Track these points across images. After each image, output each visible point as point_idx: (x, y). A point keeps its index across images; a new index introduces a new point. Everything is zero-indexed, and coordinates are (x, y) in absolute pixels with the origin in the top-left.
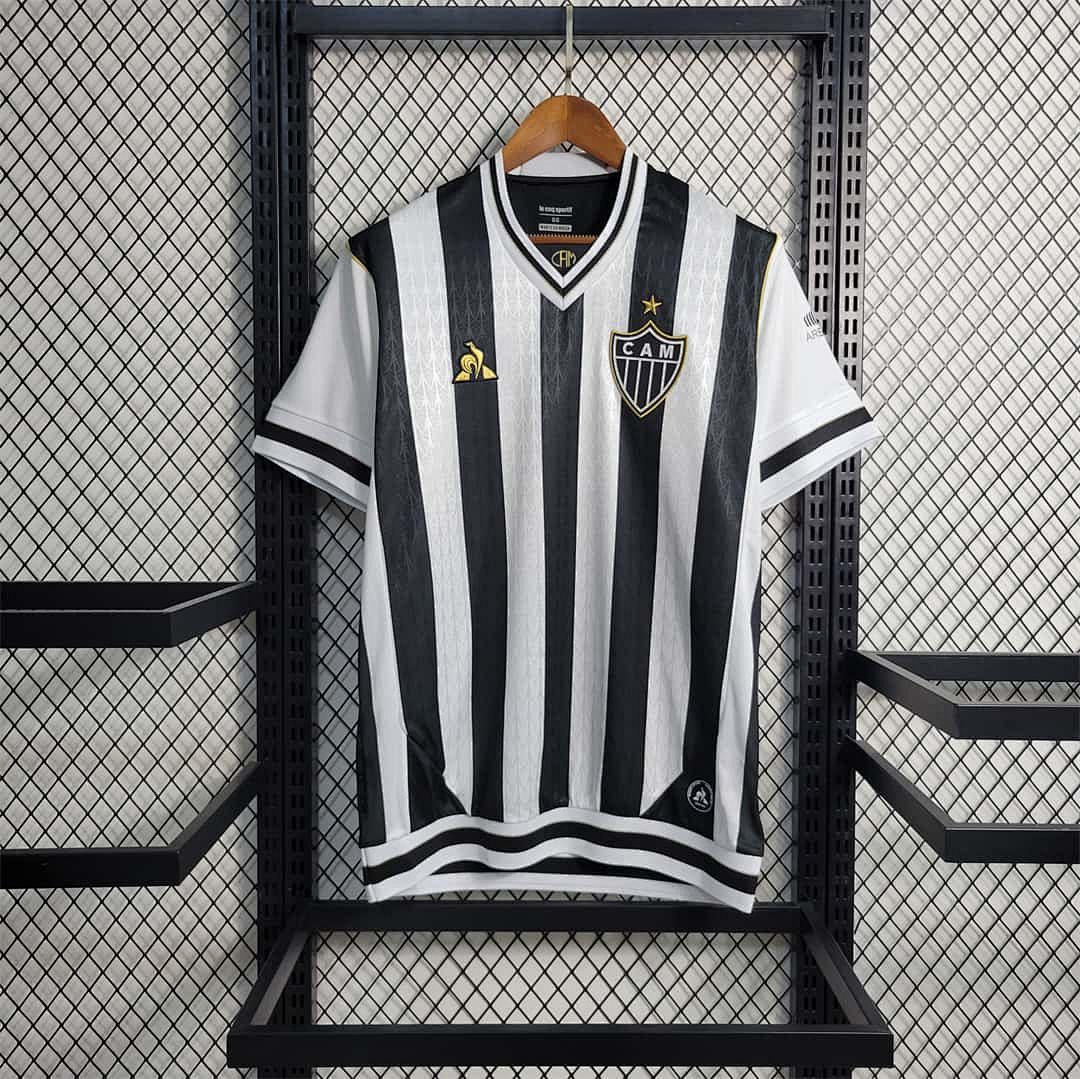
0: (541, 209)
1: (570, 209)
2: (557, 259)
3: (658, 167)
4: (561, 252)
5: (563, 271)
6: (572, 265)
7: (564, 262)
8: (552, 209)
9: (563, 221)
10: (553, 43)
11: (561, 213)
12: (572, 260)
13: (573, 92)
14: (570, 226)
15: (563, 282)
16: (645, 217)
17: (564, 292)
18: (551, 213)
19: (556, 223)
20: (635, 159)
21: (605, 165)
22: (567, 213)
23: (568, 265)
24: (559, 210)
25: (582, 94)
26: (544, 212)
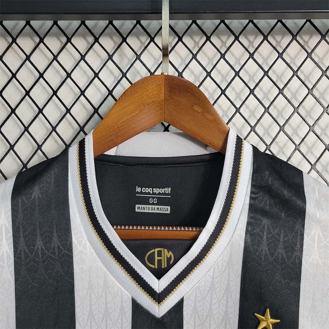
0: (138, 189)
1: (168, 190)
2: (151, 259)
3: (262, 148)
4: (157, 250)
5: (159, 274)
6: (170, 267)
7: (160, 262)
8: (149, 190)
9: (161, 202)
10: (151, 24)
11: (159, 194)
12: (169, 259)
13: (171, 72)
14: (169, 208)
15: (158, 285)
16: (253, 209)
17: (159, 298)
18: (149, 193)
19: (153, 204)
20: (239, 142)
21: (205, 146)
22: (164, 194)
23: (164, 265)
24: (157, 191)
25: (180, 74)
26: (141, 193)
